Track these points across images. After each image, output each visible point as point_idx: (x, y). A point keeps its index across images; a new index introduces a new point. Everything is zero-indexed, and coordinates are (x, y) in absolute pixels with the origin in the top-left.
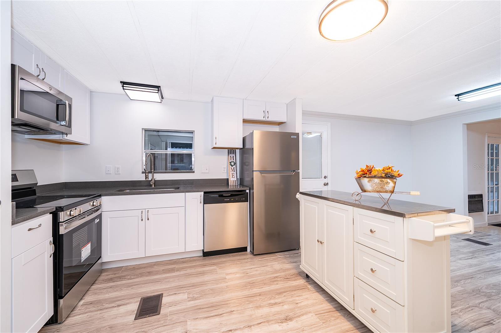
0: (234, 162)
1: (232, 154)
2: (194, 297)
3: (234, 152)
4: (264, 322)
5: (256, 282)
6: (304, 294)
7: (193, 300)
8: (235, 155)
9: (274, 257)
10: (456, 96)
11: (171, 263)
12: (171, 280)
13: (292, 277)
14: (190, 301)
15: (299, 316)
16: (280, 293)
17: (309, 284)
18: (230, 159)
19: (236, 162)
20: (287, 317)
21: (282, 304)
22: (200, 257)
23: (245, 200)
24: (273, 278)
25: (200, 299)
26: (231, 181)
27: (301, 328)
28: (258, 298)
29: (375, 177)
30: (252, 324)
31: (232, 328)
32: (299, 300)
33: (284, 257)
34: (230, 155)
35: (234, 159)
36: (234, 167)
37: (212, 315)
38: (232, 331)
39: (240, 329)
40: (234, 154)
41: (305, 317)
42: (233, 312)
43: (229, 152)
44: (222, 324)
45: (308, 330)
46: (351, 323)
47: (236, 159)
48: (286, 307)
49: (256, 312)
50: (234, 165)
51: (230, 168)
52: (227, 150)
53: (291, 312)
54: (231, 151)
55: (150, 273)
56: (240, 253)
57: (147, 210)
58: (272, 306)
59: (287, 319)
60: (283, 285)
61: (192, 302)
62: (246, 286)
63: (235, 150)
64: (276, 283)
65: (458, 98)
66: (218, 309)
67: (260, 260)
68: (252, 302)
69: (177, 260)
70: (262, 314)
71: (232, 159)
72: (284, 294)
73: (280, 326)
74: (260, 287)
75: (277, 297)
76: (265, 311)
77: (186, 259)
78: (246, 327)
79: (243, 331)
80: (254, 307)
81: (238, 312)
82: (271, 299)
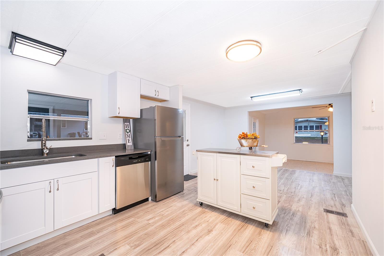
0: (129, 129)
1: (127, 122)
2: (135, 245)
3: (129, 121)
4: (199, 238)
5: (173, 218)
6: (207, 215)
7: (137, 247)
8: (130, 124)
9: (171, 200)
10: (251, 97)
11: (85, 229)
12: (100, 241)
13: (192, 208)
14: (135, 248)
15: (214, 227)
16: (194, 220)
17: (205, 209)
18: (125, 127)
19: (130, 130)
20: (208, 230)
21: (200, 225)
22: (110, 215)
23: (149, 160)
24: (182, 213)
25: (142, 244)
26: (128, 146)
27: (220, 232)
28: (183, 227)
29: (248, 139)
30: (193, 243)
31: (184, 250)
32: (208, 219)
33: (178, 198)
34: (125, 123)
35: (129, 127)
36: (129, 133)
37: (162, 249)
38: (185, 252)
39: (188, 248)
40: (128, 123)
41: (217, 227)
42: (175, 241)
43: (124, 121)
44: (174, 251)
45: (224, 232)
46: (238, 221)
47: (130, 127)
48: (204, 225)
49: (189, 235)
50: (129, 132)
51: (126, 135)
52: (122, 119)
53: (209, 227)
54: (126, 120)
55: (67, 245)
56: (144, 203)
57: (56, 180)
58: (196, 228)
59: (210, 231)
60: (192, 214)
61: (138, 248)
62: (170, 223)
63: (129, 119)
64: (186, 214)
65: (252, 99)
66: (163, 244)
67: (163, 204)
68: (182, 231)
69: (88, 224)
70: (195, 234)
71: (127, 127)
72: (197, 219)
73: (209, 236)
74: (179, 220)
75: (194, 222)
76: (194, 232)
77: (97, 221)
78: (191, 246)
79: (191, 248)
80: (186, 233)
81: (179, 239)
82: (191, 225)
